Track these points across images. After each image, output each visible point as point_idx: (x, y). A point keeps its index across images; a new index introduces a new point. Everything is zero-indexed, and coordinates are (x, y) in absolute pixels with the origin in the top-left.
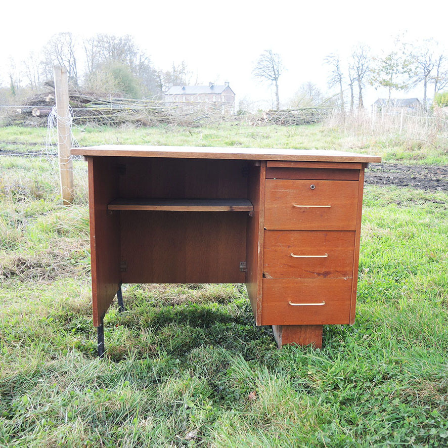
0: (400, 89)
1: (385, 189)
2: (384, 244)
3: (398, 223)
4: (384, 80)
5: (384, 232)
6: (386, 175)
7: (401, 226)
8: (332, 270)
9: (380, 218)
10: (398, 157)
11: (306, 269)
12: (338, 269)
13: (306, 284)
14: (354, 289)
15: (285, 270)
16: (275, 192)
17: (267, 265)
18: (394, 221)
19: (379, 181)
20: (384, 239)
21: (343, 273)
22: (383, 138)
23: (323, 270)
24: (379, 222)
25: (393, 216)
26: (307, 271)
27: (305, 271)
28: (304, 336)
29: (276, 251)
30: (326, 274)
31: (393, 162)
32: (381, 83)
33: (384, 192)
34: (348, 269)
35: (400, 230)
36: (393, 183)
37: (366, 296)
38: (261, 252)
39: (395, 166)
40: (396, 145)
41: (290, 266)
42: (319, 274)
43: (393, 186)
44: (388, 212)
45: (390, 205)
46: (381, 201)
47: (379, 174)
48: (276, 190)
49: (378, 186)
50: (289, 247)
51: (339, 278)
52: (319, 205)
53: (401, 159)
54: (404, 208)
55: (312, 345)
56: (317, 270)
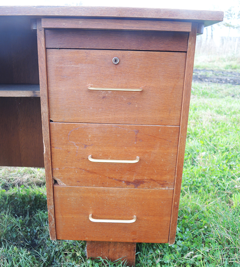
0: (235, 28)
1: (223, 86)
2: (220, 128)
3: (233, 111)
4: (226, 23)
5: (221, 118)
6: (225, 78)
7: (235, 113)
8: (146, 178)
9: (219, 107)
10: (233, 67)
11: (111, 176)
12: (155, 177)
13: (111, 195)
14: (176, 203)
15: (81, 176)
16: (61, 68)
17: (57, 169)
18: (230, 109)
19: (220, 81)
20: (220, 124)
21: (161, 183)
22: (224, 56)
23: (134, 178)
24: (218, 109)
25: (229, 105)
26: (112, 178)
27: (109, 178)
28: (113, 249)
29: (68, 152)
30: (137, 183)
31: (229, 70)
32: (224, 25)
33: (223, 88)
34: (168, 177)
35: (234, 116)
36: (229, 83)
37: (199, 185)
38: (47, 152)
39: (231, 72)
40: (232, 60)
41: (88, 171)
42: (128, 183)
43: (229, 85)
44: (225, 102)
45: (228, 97)
46: (220, 94)
47: (220, 77)
48: (62, 65)
49: (219, 84)
50: (86, 146)
51: (156, 189)
52: (126, 88)
53: (235, 68)
54: (236, 99)
55: (122, 263)
56: (126, 177)
